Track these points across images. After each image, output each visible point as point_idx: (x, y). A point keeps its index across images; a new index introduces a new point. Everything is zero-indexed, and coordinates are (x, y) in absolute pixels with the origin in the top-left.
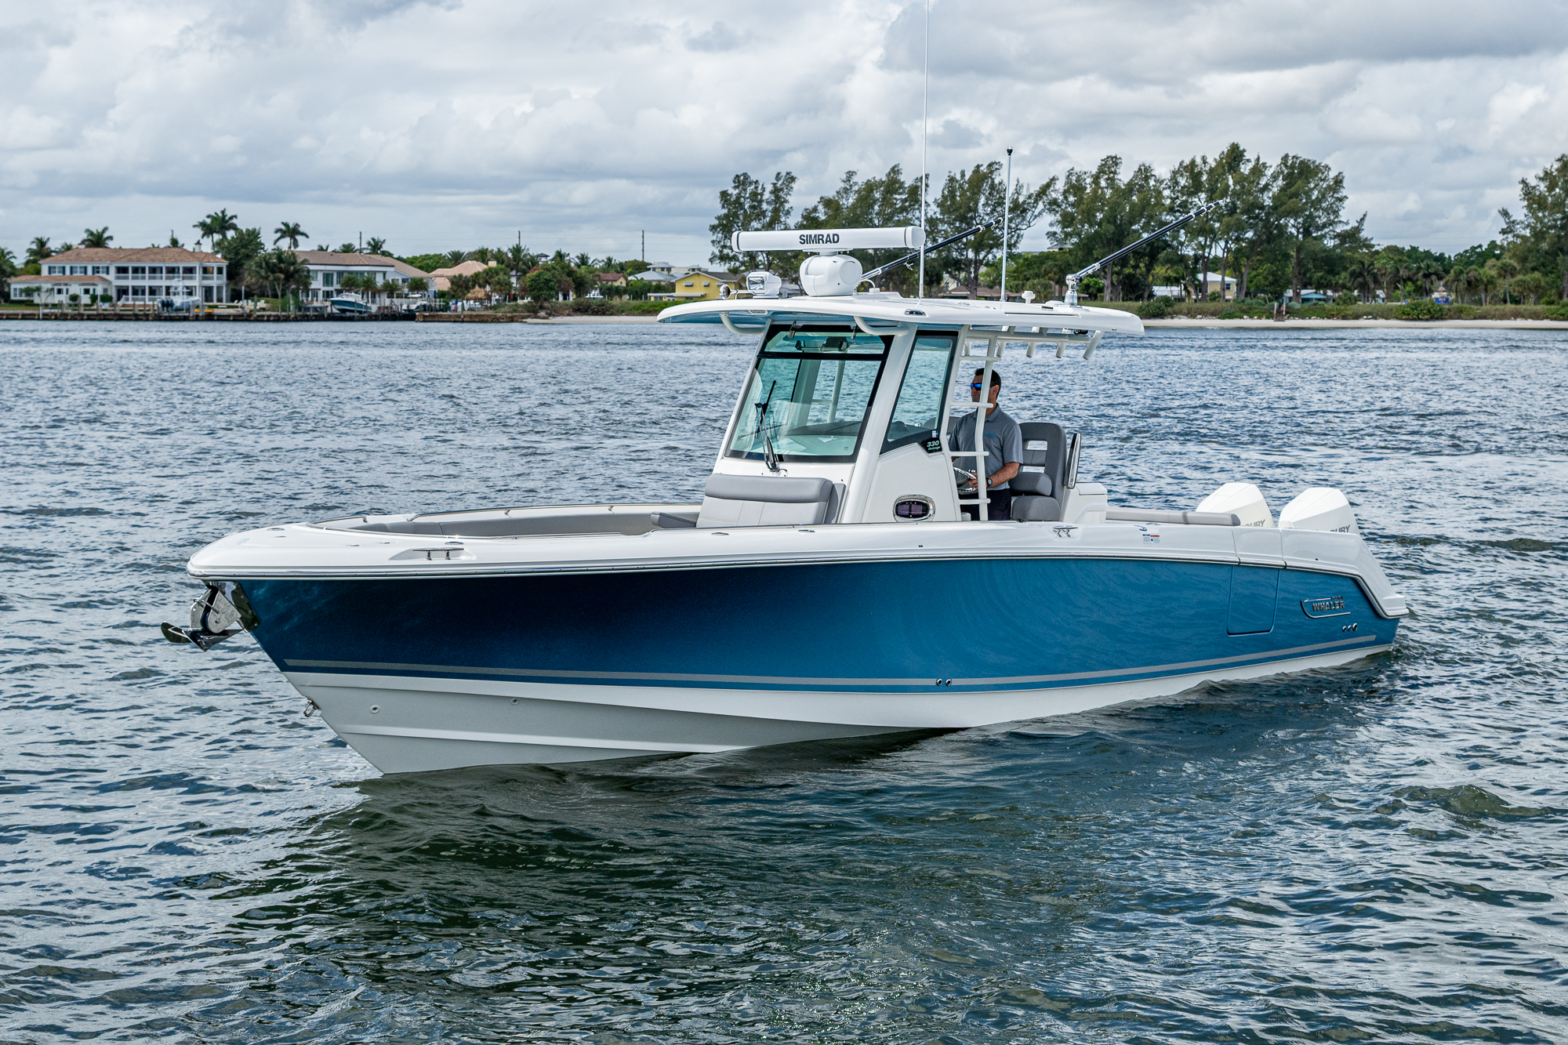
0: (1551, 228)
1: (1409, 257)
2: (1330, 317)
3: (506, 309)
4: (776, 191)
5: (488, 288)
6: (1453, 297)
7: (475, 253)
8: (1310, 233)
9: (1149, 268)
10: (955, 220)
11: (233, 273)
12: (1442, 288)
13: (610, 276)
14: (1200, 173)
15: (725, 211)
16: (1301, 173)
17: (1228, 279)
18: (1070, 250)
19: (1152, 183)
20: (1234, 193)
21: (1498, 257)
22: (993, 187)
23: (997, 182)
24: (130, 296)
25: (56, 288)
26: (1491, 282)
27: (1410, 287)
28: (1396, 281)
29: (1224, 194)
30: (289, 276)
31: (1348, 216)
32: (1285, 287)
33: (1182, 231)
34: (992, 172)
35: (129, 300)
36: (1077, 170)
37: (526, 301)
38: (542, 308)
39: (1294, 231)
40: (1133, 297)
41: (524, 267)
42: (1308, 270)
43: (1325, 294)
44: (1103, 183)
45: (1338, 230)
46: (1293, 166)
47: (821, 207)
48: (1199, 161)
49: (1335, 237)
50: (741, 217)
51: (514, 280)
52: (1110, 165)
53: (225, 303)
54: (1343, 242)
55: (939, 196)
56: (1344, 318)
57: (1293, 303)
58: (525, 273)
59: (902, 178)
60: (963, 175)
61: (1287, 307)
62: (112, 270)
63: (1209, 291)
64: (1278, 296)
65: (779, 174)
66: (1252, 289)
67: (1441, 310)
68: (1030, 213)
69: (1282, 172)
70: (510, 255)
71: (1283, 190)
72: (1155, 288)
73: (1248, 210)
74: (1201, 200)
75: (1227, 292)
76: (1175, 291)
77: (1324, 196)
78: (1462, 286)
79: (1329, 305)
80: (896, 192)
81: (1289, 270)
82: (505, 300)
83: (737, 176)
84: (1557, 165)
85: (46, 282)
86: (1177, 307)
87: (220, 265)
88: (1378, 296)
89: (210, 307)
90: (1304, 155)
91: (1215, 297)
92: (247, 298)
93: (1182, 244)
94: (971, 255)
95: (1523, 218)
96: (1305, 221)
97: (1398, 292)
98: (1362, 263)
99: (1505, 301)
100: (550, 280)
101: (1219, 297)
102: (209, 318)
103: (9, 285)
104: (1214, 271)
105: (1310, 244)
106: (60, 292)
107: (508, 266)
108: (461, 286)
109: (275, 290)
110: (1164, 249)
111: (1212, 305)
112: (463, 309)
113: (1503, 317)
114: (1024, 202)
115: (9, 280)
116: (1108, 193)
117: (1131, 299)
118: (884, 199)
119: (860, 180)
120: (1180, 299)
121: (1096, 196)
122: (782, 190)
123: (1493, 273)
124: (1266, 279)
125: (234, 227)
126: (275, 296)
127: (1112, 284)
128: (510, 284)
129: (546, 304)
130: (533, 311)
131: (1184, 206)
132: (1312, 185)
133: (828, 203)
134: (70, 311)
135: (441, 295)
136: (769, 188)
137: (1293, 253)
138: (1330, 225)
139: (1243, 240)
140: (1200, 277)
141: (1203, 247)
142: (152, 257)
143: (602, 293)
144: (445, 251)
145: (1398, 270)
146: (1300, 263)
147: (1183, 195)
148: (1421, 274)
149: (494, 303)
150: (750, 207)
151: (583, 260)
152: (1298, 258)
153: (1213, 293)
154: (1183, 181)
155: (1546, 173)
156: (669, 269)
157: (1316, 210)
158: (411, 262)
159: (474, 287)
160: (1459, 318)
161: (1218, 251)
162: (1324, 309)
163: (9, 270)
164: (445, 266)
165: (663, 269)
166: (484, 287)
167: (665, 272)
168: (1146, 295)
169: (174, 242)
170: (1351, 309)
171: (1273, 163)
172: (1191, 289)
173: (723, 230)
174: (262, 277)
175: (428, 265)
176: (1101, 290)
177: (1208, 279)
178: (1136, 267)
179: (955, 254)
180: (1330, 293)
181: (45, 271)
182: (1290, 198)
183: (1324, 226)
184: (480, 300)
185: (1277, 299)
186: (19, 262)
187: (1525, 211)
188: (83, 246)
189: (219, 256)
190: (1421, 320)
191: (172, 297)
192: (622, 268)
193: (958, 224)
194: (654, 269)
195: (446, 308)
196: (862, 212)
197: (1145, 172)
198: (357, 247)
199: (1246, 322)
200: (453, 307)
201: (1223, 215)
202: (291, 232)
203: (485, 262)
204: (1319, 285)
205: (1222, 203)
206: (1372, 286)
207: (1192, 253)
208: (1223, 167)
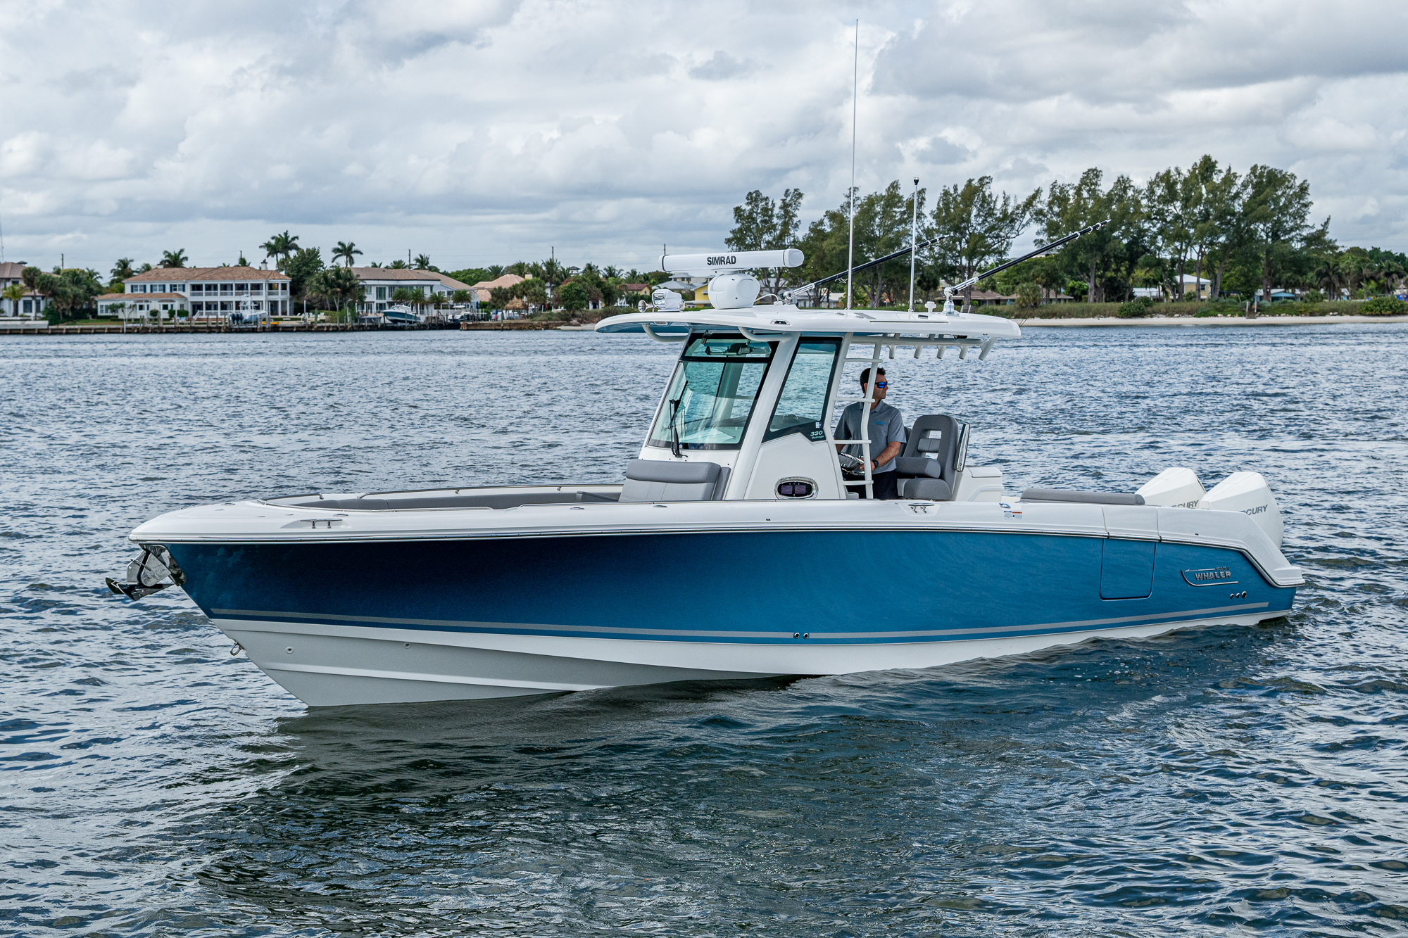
1: (1371, 257)
2: (1298, 313)
3: (541, 318)
4: (785, 206)
5: (525, 299)
7: (513, 267)
8: (1279, 237)
9: (1130, 271)
10: (949, 230)
11: (296, 289)
12: (1402, 286)
13: (635, 286)
14: (1175, 183)
15: (738, 226)
16: (1269, 182)
17: (1202, 280)
18: (1056, 256)
19: (1130, 193)
20: (1208, 201)
22: (984, 200)
23: (987, 194)
24: (204, 311)
25: (138, 304)
27: (1373, 284)
28: (1359, 281)
29: (1198, 201)
30: (346, 291)
31: (1313, 220)
32: (1256, 287)
33: (1160, 237)
34: (982, 185)
35: (203, 315)
36: (1060, 183)
37: (559, 310)
38: (574, 316)
39: (1264, 235)
40: (1115, 298)
41: (557, 279)
42: (1277, 271)
43: (1293, 293)
44: (1085, 194)
45: (1305, 233)
46: (1261, 175)
47: (826, 221)
48: (1173, 172)
49: (1302, 240)
50: (754, 231)
51: (548, 291)
52: (1092, 176)
53: (288, 316)
54: (1308, 245)
55: (935, 208)
56: (1312, 314)
57: (1263, 301)
58: (558, 284)
59: (900, 192)
60: (956, 189)
61: (1258, 306)
62: (188, 288)
63: (1185, 293)
64: (1250, 295)
65: (787, 191)
66: (1225, 290)
67: (1402, 306)
68: (1018, 223)
69: (1252, 181)
70: (544, 268)
71: (1253, 197)
72: (1135, 290)
73: (1221, 216)
74: (1176, 208)
75: (1202, 292)
76: (1154, 292)
77: (1290, 203)
79: (1298, 303)
80: (895, 205)
81: (1260, 272)
82: (540, 309)
83: (750, 193)
85: (129, 299)
86: (1156, 306)
87: (284, 281)
88: (1343, 294)
89: (275, 320)
90: (1272, 166)
91: (1191, 297)
92: (308, 311)
93: (1159, 249)
94: (965, 262)
96: (1273, 226)
97: (1362, 290)
98: (1328, 264)
100: (581, 291)
101: (1195, 297)
102: (275, 329)
103: (96, 302)
104: (1190, 273)
105: (1279, 248)
106: (141, 308)
107: (543, 278)
108: (501, 297)
109: (333, 303)
110: (1143, 253)
111: (1188, 304)
112: (503, 318)
114: (1012, 213)
115: (96, 298)
116: (1090, 203)
117: (1113, 300)
118: (884, 212)
119: (863, 195)
120: (1158, 300)
121: (1079, 207)
122: (790, 205)
124: (1238, 279)
125: (296, 247)
126: (334, 309)
127: (1096, 286)
128: (544, 295)
129: (578, 313)
130: (565, 319)
131: (1160, 213)
132: (1280, 193)
133: (833, 216)
134: (150, 325)
135: (483, 305)
136: (779, 203)
137: (1262, 255)
138: (1297, 229)
139: (1216, 244)
140: (1178, 278)
141: (1179, 252)
142: (223, 275)
143: (628, 302)
144: (486, 266)
145: (1361, 270)
146: (1269, 264)
147: (1160, 203)
148: (1382, 273)
149: (530, 312)
150: (762, 221)
151: (611, 272)
152: (1267, 259)
153: (1189, 294)
154: (1159, 191)
156: (689, 279)
157: (1284, 215)
158: (455, 276)
159: (512, 297)
161: (1193, 254)
162: (1292, 307)
163: (95, 289)
164: (486, 279)
165: (683, 279)
166: (522, 298)
167: (686, 282)
168: (1127, 296)
169: (243, 262)
170: (1319, 306)
171: (1243, 173)
172: (1168, 290)
173: (737, 243)
174: (322, 292)
175: (470, 278)
176: (1085, 292)
177: (1184, 281)
178: (1117, 270)
179: (950, 262)
180: (1298, 292)
181: (128, 290)
182: (1260, 205)
183: (1292, 229)
184: (518, 310)
185: (1248, 298)
186: (105, 281)
188: (161, 267)
189: (283, 273)
190: (1384, 315)
191: (241, 311)
192: (646, 278)
193: (952, 234)
194: (675, 279)
195: (488, 317)
196: (864, 224)
197: (1123, 184)
198: (407, 263)
199: (1220, 319)
200: (493, 317)
201: (1196, 222)
202: (346, 250)
203: (522, 275)
204: (1287, 285)
205: (1196, 211)
206: (1337, 285)
207: (1169, 257)
208: (1197, 178)
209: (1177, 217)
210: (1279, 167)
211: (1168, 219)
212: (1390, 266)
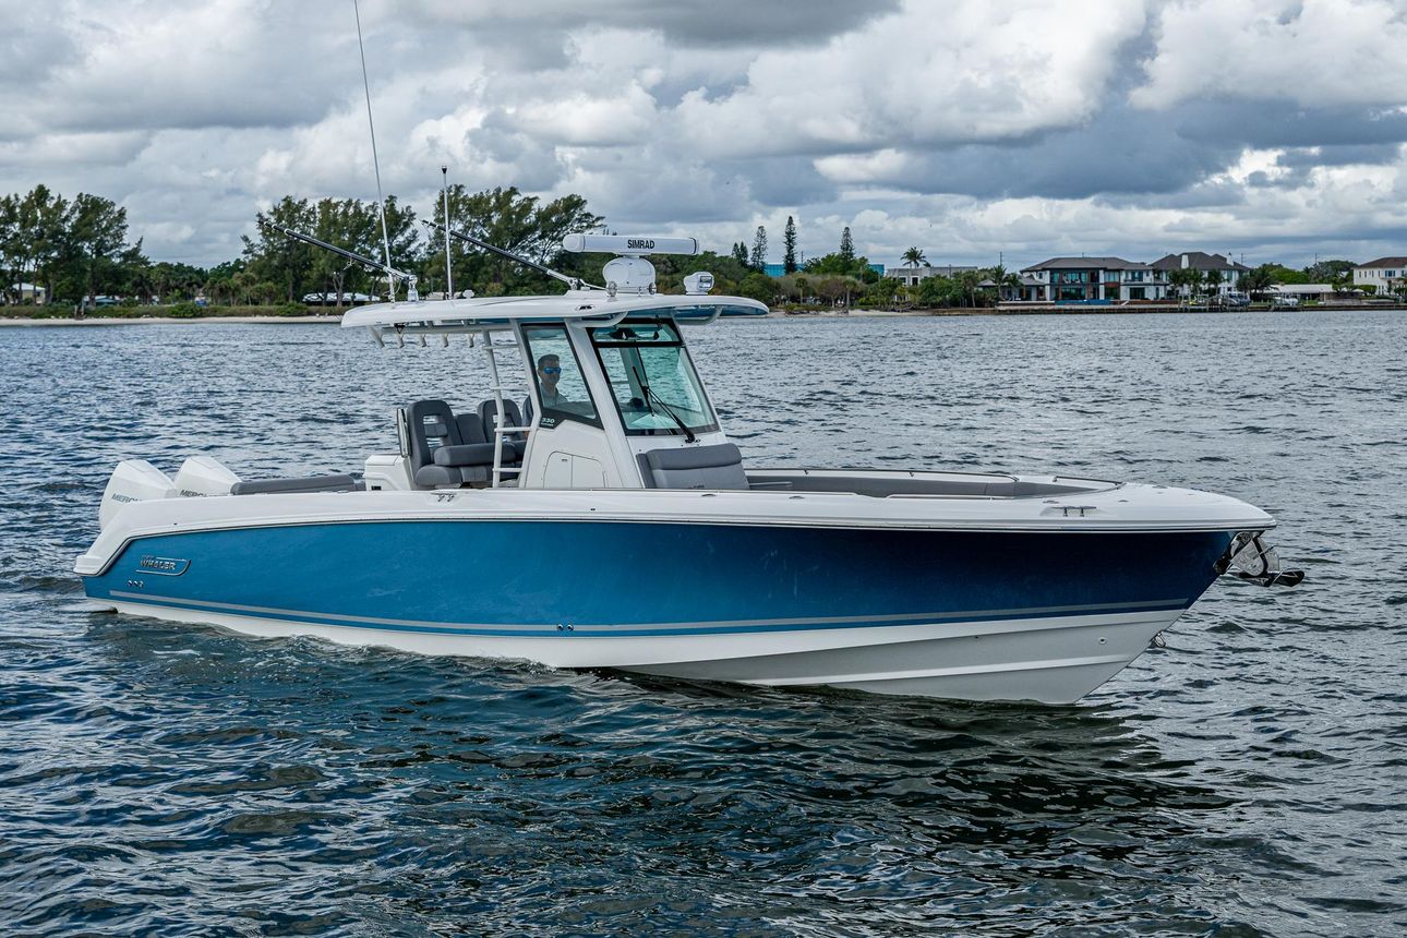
0: (279, 249)
1: (177, 270)
2: (118, 316)
6: (209, 300)
8: (101, 254)
12: (201, 294)
14: (14, 207)
16: (93, 208)
17: (38, 288)
20: (42, 223)
21: (242, 271)
26: (237, 289)
27: (178, 293)
28: (167, 289)
29: (34, 222)
31: (129, 240)
32: (83, 294)
39: (89, 252)
42: (100, 281)
43: (113, 299)
45: (123, 251)
46: (87, 200)
48: (12, 198)
49: (120, 256)
54: (126, 260)
56: (129, 317)
57: (89, 306)
61: (85, 309)
63: (24, 297)
64: (78, 301)
66: (58, 296)
67: (201, 310)
69: (79, 207)
71: (79, 220)
73: (53, 236)
74: (16, 228)
75: (38, 298)
77: (111, 225)
78: (216, 292)
79: (117, 307)
81: (87, 279)
84: (282, 204)
88: (154, 300)
90: (95, 194)
91: (28, 302)
95: (259, 242)
96: (97, 245)
97: (169, 298)
98: (142, 276)
99: (248, 303)
101: (31, 302)
104: (28, 282)
105: (101, 263)
111: (26, 308)
113: (246, 315)
123: (239, 282)
124: (67, 287)
132: (102, 217)
137: (89, 269)
138: (116, 247)
139: (49, 258)
140: (17, 287)
141: (18, 264)
145: (168, 281)
146: (94, 276)
148: (185, 284)
152: (92, 271)
153: (27, 300)
155: (275, 209)
157: (106, 235)
160: (214, 316)
161: (30, 266)
162: (113, 311)
170: (134, 310)
171: (71, 199)
172: (10, 297)
177: (23, 288)
180: (117, 298)
182: (86, 225)
185: (77, 303)
187: (261, 237)
190: (187, 318)
199: (53, 321)
201: (32, 240)
204: (109, 293)
205: (32, 230)
206: (150, 292)
207: (9, 269)
208: (32, 202)
209: (16, 235)
210: (101, 196)
211: (9, 237)
212: (191, 278)
